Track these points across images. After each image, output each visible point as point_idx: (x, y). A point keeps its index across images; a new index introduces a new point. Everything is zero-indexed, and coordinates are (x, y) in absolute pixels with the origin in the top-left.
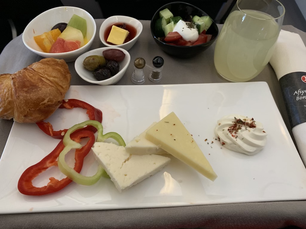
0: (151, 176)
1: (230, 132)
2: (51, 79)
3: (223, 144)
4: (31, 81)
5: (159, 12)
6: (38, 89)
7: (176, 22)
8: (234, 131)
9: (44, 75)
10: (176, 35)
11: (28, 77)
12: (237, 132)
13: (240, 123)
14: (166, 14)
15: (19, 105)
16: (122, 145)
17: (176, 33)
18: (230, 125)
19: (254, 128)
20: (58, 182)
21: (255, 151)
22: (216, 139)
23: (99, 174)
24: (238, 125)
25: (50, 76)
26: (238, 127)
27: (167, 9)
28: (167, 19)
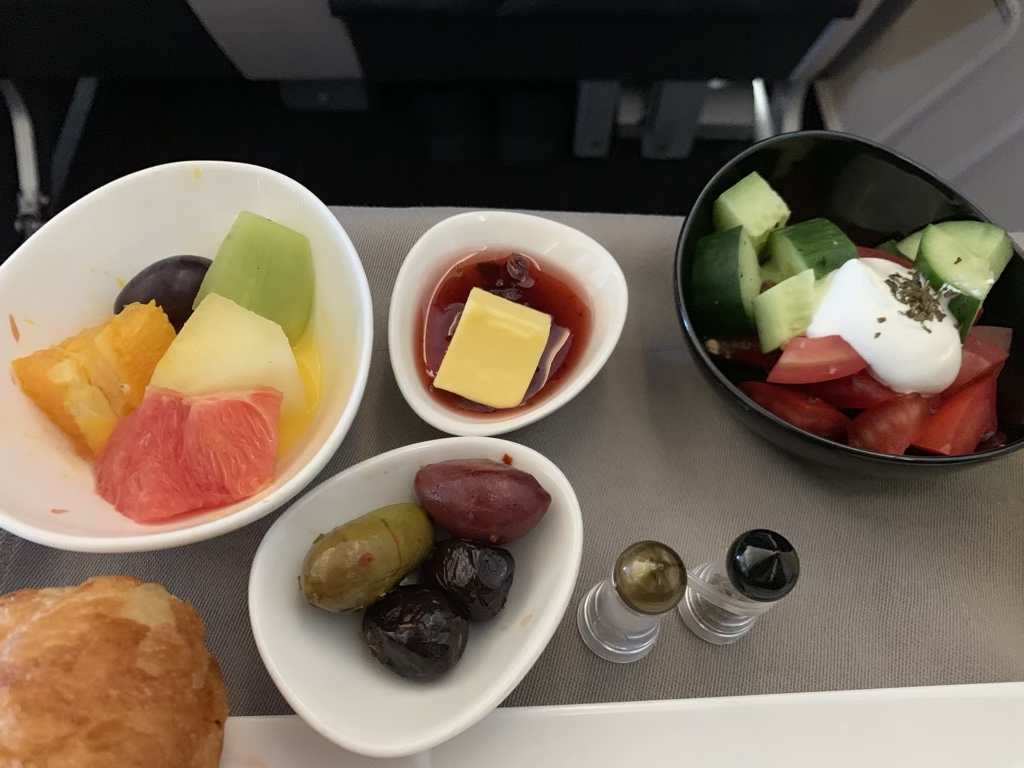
5: (712, 201)
10: (836, 356)
14: (756, 207)
17: (837, 342)
27: (754, 174)
28: (761, 237)
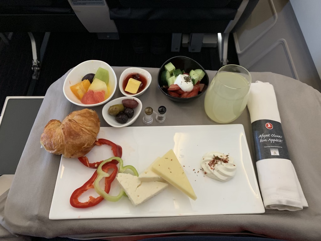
0: (155, 196)
1: (210, 165)
2: (88, 128)
3: (206, 173)
4: (75, 131)
5: (164, 66)
6: (80, 137)
7: (177, 75)
8: (213, 165)
9: (83, 125)
10: (176, 87)
11: (73, 128)
12: (215, 166)
13: (217, 160)
14: (170, 67)
15: (68, 148)
16: (135, 175)
17: (177, 85)
18: (210, 160)
19: (227, 163)
20: (95, 199)
21: (227, 179)
22: (201, 170)
23: (121, 194)
24: (216, 160)
25: (87, 126)
26: (215, 162)
27: (170, 63)
28: (170, 72)
